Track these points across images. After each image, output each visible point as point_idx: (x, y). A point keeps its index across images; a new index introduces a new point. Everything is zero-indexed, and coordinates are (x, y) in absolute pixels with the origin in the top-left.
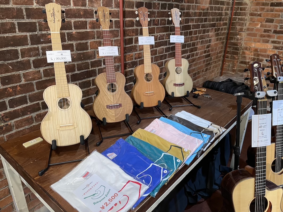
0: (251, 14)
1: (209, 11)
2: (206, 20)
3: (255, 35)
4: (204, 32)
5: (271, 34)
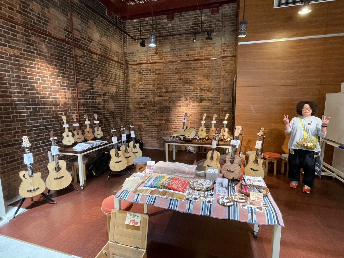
0: (134, 112)
1: (114, 112)
2: (113, 115)
3: (137, 119)
4: (114, 119)
5: (142, 118)
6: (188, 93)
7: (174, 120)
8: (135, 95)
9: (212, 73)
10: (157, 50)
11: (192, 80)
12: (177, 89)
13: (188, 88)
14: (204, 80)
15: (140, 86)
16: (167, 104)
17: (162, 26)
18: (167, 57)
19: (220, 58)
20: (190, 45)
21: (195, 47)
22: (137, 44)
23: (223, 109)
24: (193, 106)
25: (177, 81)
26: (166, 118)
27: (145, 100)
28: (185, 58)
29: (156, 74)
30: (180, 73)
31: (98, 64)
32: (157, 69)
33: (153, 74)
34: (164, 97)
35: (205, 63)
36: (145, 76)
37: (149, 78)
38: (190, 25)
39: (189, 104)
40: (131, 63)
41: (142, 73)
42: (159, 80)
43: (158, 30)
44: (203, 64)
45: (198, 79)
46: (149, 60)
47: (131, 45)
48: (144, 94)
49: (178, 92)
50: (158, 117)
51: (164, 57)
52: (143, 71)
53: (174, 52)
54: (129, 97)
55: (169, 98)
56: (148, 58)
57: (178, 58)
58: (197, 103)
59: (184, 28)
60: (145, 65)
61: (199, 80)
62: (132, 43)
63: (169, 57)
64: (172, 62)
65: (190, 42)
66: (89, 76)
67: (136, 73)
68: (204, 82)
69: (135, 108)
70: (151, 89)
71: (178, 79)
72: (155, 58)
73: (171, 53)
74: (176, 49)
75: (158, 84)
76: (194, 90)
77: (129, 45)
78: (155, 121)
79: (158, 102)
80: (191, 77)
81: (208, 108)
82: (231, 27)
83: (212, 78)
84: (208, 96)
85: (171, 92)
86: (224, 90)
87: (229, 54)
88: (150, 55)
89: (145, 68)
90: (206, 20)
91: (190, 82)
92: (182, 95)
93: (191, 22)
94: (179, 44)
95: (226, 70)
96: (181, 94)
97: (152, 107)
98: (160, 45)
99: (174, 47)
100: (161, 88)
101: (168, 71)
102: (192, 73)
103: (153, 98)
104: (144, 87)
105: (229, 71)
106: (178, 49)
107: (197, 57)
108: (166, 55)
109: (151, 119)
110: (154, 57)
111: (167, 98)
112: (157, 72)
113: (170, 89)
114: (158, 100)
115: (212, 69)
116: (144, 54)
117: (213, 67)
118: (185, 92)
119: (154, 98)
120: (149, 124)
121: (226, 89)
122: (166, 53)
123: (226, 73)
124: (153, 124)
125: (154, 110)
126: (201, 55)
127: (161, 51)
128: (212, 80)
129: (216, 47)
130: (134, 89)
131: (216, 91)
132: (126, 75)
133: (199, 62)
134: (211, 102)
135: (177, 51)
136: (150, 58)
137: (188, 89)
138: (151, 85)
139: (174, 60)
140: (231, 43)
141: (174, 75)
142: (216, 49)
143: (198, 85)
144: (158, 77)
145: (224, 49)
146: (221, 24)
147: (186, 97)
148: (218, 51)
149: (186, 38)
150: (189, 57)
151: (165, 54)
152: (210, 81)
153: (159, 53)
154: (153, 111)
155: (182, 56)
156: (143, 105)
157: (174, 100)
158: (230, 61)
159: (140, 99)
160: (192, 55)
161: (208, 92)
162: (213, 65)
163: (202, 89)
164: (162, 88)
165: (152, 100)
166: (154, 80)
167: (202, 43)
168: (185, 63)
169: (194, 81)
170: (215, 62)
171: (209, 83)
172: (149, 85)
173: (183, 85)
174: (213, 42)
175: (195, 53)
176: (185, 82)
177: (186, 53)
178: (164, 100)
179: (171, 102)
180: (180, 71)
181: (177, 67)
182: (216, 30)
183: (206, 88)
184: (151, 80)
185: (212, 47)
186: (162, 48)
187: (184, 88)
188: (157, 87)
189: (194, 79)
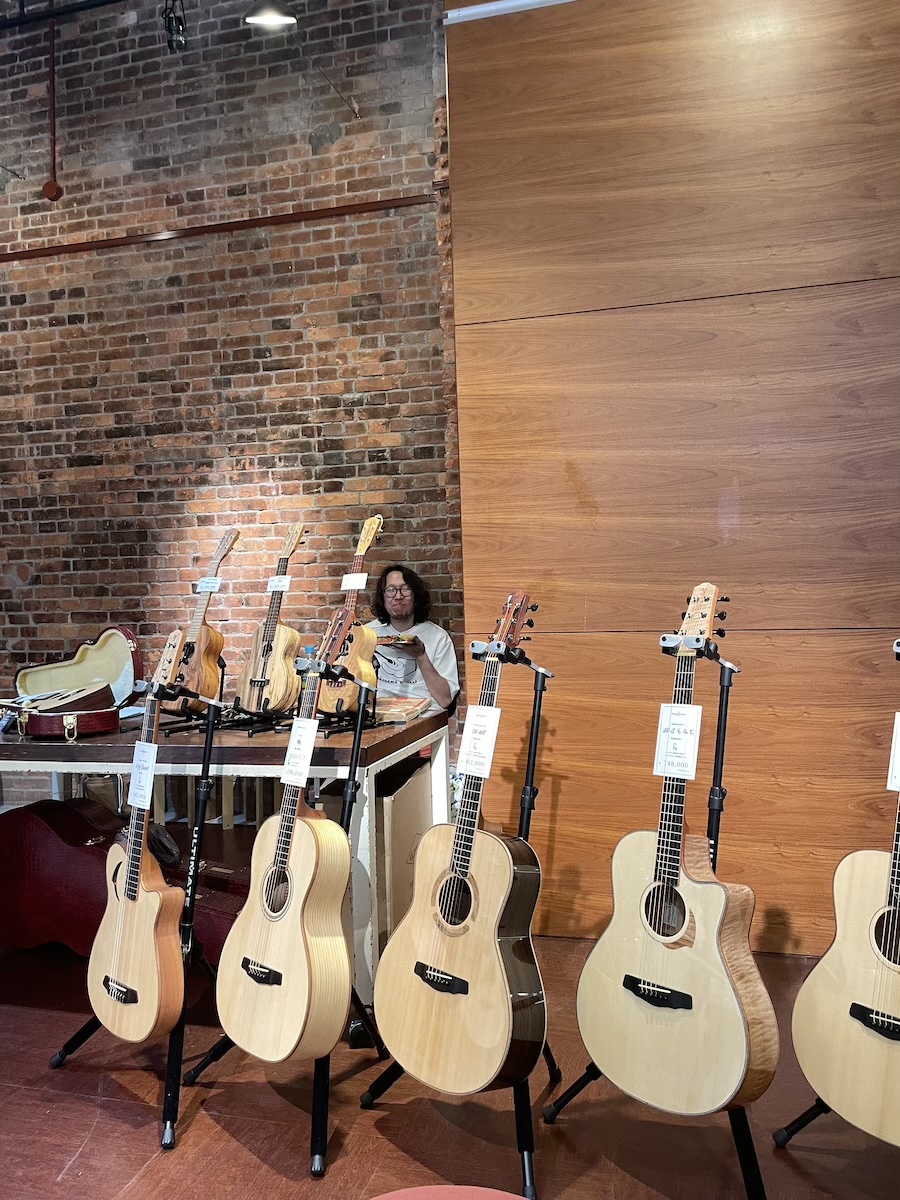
6: (253, 431)
7: (172, 615)
9: (392, 297)
10: (58, 173)
11: (272, 346)
12: (183, 408)
13: (249, 397)
14: (343, 344)
16: (126, 509)
17: (84, 29)
18: (119, 208)
20: (249, 130)
21: (280, 141)
24: (283, 515)
25: (184, 360)
26: (121, 600)
28: (222, 209)
29: (56, 322)
30: (201, 307)
32: (62, 293)
33: (41, 323)
34: (105, 465)
35: (341, 233)
37: (15, 352)
39: (262, 506)
42: (73, 359)
43: (66, 52)
44: (333, 239)
45: (305, 341)
46: (13, 236)
49: (192, 428)
50: (73, 598)
51: (98, 211)
53: (155, 177)
55: (139, 468)
56: (5, 225)
57: (181, 213)
58: (313, 497)
59: (212, 26)
61: (315, 348)
63: (129, 207)
65: (248, 108)
68: (343, 357)
70: (26, 420)
71: (185, 346)
72: (44, 220)
73: (141, 184)
74: (166, 159)
75: (68, 385)
76: (288, 414)
78: (55, 626)
79: (72, 499)
80: (260, 328)
83: (391, 328)
84: (376, 443)
88: (19, 205)
91: (259, 360)
92: (214, 447)
94: (182, 130)
96: (208, 439)
97: (39, 535)
98: (73, 143)
99: (156, 148)
100: (88, 409)
101: (127, 300)
102: (267, 301)
103: (41, 477)
106: (180, 158)
108: (112, 197)
109: (30, 615)
110: (37, 216)
111: (126, 471)
112: (62, 308)
113: (144, 412)
114: (74, 488)
115: (387, 270)
117: (395, 253)
118: (231, 427)
119: (50, 475)
120: (20, 645)
122: (108, 183)
124: (47, 644)
125: (49, 553)
126: (318, 185)
127: (83, 174)
128: (391, 341)
129: (402, 130)
131: (422, 412)
133: (311, 229)
134: (396, 485)
135: (174, 172)
136: (18, 225)
137: (249, 409)
138: (28, 389)
141: (162, 323)
142: (404, 140)
143: (308, 376)
144: (68, 342)
147: (238, 462)
148: (414, 154)
149: (224, 86)
150: (241, 205)
151: (104, 196)
152: (382, 347)
153: (71, 190)
154: (43, 561)
155: (206, 201)
157: (167, 482)
160: (264, 185)
161: (372, 421)
162: (393, 245)
163: (336, 403)
164: (94, 409)
165: (38, 491)
166: (41, 362)
167: (321, 113)
168: (225, 240)
169: (286, 350)
170: (405, 228)
171: (375, 362)
172: (13, 393)
173: (217, 384)
174: (387, 100)
175: (281, 176)
176: (231, 362)
177: (230, 177)
178: (110, 482)
179: (151, 494)
180: (199, 293)
181: (176, 267)
182: (400, 24)
183: (358, 395)
184: (28, 360)
185: (378, 128)
186: (87, 159)
187: (225, 404)
188: (63, 406)
189: (281, 339)
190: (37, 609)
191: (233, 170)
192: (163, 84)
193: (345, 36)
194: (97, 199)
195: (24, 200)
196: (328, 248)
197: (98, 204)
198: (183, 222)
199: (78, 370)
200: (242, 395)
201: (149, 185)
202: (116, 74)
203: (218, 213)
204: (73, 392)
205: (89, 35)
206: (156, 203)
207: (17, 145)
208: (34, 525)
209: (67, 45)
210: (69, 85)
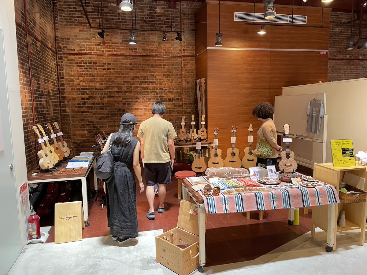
3: (77, 127)
5: (85, 126)
6: (147, 93)
8: (73, 94)
9: (172, 72)
10: (104, 39)
11: (150, 78)
12: (132, 88)
14: (164, 79)
15: (80, 82)
16: (121, 106)
17: (109, 10)
18: (119, 49)
19: (180, 57)
20: (146, 39)
21: (152, 42)
22: (75, 28)
23: (186, 111)
25: (133, 79)
27: (89, 101)
29: (106, 69)
30: (136, 70)
31: (40, 53)
32: (106, 63)
33: (101, 69)
34: (115, 98)
35: (164, 60)
36: (88, 70)
37: (94, 74)
38: (145, 15)
39: (148, 106)
40: (66, 51)
41: (84, 66)
42: (108, 77)
45: (157, 78)
46: (94, 50)
47: (65, 27)
48: (87, 94)
49: (134, 92)
50: (108, 123)
51: (114, 49)
52: (84, 63)
54: (65, 97)
55: (123, 98)
56: (91, 48)
57: (132, 52)
59: (139, 18)
60: (87, 55)
61: (158, 80)
62: (66, 25)
63: (121, 49)
64: (125, 56)
65: (146, 35)
66: (36, 70)
67: (73, 66)
68: (164, 82)
69: (74, 112)
70: (97, 88)
71: (133, 77)
72: (101, 48)
73: (123, 45)
75: (107, 81)
76: (153, 91)
77: (62, 27)
78: (104, 128)
79: (108, 104)
80: (149, 75)
81: (170, 111)
82: (190, 26)
83: (172, 77)
84: (169, 97)
85: (125, 92)
86: (186, 91)
87: (189, 54)
88: (95, 44)
89: (87, 60)
90: (163, 13)
91: (148, 81)
92: (139, 96)
93: (147, 13)
95: (187, 70)
96: (138, 94)
97: (100, 110)
98: (108, 34)
99: (127, 38)
100: (111, 87)
101: (120, 67)
102: (150, 70)
103: (101, 99)
104: (87, 85)
105: (190, 72)
107: (154, 52)
108: (117, 46)
109: (98, 126)
110: (100, 47)
111: (120, 99)
112: (106, 66)
113: (124, 88)
114: (109, 102)
115: (172, 68)
116: (86, 42)
117: (173, 65)
118: (142, 92)
119: (103, 99)
120: (96, 132)
121: (188, 90)
122: (116, 43)
123: (187, 73)
125: (103, 114)
126: (159, 51)
127: (111, 40)
129: (175, 44)
130: (71, 86)
131: (177, 92)
132: (60, 67)
133: (158, 59)
134: (173, 104)
136: (95, 48)
137: (146, 89)
138: (97, 82)
139: (128, 54)
140: (191, 43)
141: (128, 72)
142: (175, 46)
143: (157, 84)
144: (107, 73)
145: (184, 47)
146: (179, 21)
147: (144, 99)
148: (177, 49)
150: (145, 52)
151: (115, 46)
152: (171, 81)
153: (108, 43)
154: (101, 116)
155: (138, 50)
156: (86, 108)
157: (129, 102)
158: (191, 60)
159: (81, 100)
160: (149, 49)
161: (169, 93)
162: (173, 63)
163: (162, 89)
164: (114, 87)
165: (100, 102)
166: (101, 76)
167: (160, 38)
168: (141, 58)
169: (153, 79)
170: (175, 61)
171: (170, 83)
172: (94, 82)
173: (139, 84)
174: (172, 39)
175: (152, 48)
176: (142, 80)
177: (143, 47)
178: (117, 101)
179: (126, 104)
180: (136, 67)
181: (131, 62)
182: (174, 26)
183: (166, 88)
184: (97, 76)
185: (170, 43)
186: (111, 38)
187: (141, 88)
188: (106, 86)
189: (152, 77)
190: (100, 125)
191: (143, 46)
192: (128, 26)
193: (165, 26)
194: (114, 46)
195: (96, 43)
196: (161, 62)
197: (114, 47)
198: (133, 54)
199: (109, 79)
200: (145, 87)
201: (125, 45)
202: (118, 22)
203: (140, 53)
204: (108, 83)
205: (111, 12)
206: (127, 49)
207: (94, 31)
208: (99, 108)
209: (105, 13)
210: (106, 21)
